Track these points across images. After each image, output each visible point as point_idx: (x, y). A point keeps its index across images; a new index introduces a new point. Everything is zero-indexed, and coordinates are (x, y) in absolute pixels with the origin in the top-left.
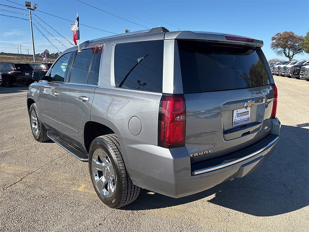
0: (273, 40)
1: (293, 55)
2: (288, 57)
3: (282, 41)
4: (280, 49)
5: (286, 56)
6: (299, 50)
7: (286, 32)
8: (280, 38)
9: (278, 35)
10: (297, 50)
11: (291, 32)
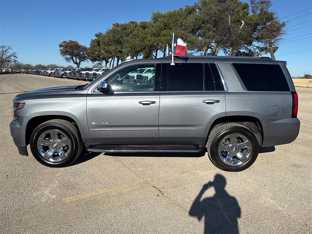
0: (61, 47)
1: (80, 62)
2: (76, 63)
3: (70, 48)
4: (68, 56)
5: (74, 63)
6: (84, 58)
7: (71, 41)
8: (67, 46)
9: (64, 42)
10: (83, 58)
11: (75, 42)
